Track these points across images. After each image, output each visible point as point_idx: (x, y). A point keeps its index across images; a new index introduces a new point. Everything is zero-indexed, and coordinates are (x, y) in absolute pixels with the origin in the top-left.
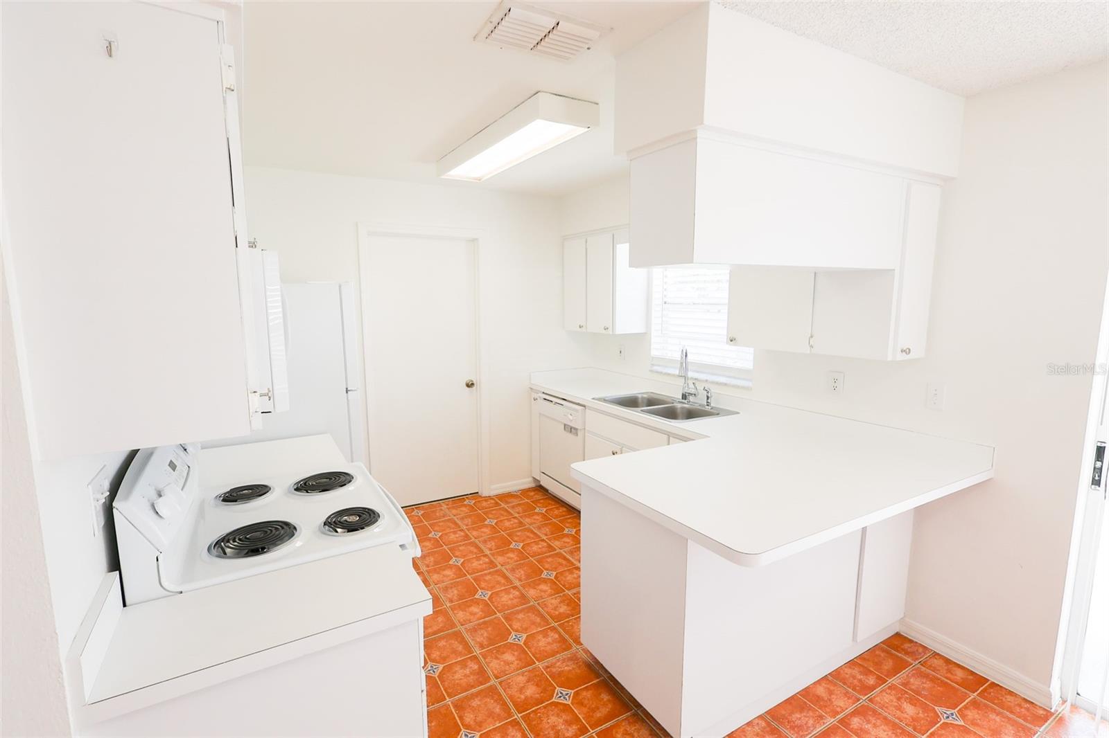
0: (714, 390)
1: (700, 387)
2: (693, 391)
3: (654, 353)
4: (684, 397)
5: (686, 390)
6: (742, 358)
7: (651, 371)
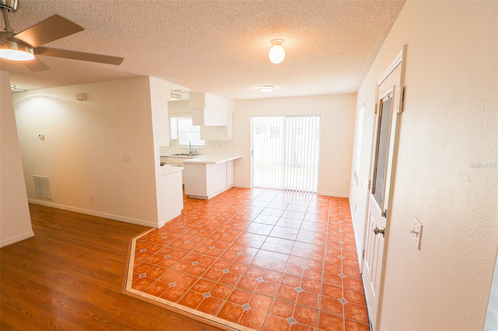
0: (197, 150)
1: (194, 150)
2: (192, 151)
3: (180, 144)
4: (190, 153)
5: (191, 151)
6: (202, 143)
7: (180, 148)
